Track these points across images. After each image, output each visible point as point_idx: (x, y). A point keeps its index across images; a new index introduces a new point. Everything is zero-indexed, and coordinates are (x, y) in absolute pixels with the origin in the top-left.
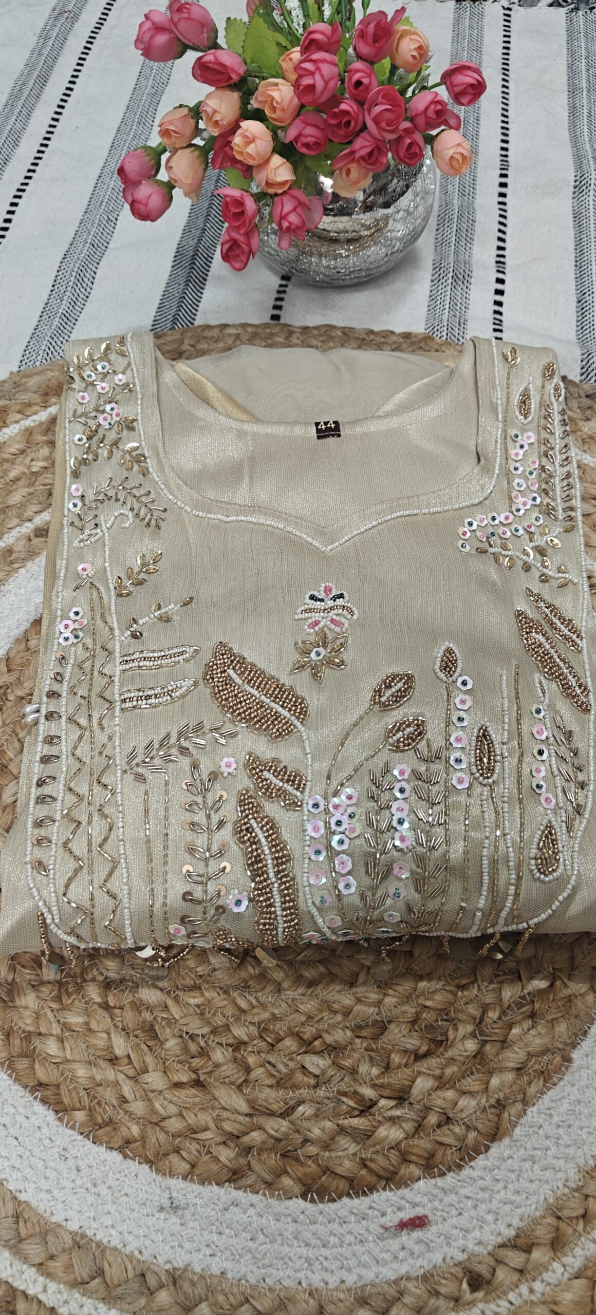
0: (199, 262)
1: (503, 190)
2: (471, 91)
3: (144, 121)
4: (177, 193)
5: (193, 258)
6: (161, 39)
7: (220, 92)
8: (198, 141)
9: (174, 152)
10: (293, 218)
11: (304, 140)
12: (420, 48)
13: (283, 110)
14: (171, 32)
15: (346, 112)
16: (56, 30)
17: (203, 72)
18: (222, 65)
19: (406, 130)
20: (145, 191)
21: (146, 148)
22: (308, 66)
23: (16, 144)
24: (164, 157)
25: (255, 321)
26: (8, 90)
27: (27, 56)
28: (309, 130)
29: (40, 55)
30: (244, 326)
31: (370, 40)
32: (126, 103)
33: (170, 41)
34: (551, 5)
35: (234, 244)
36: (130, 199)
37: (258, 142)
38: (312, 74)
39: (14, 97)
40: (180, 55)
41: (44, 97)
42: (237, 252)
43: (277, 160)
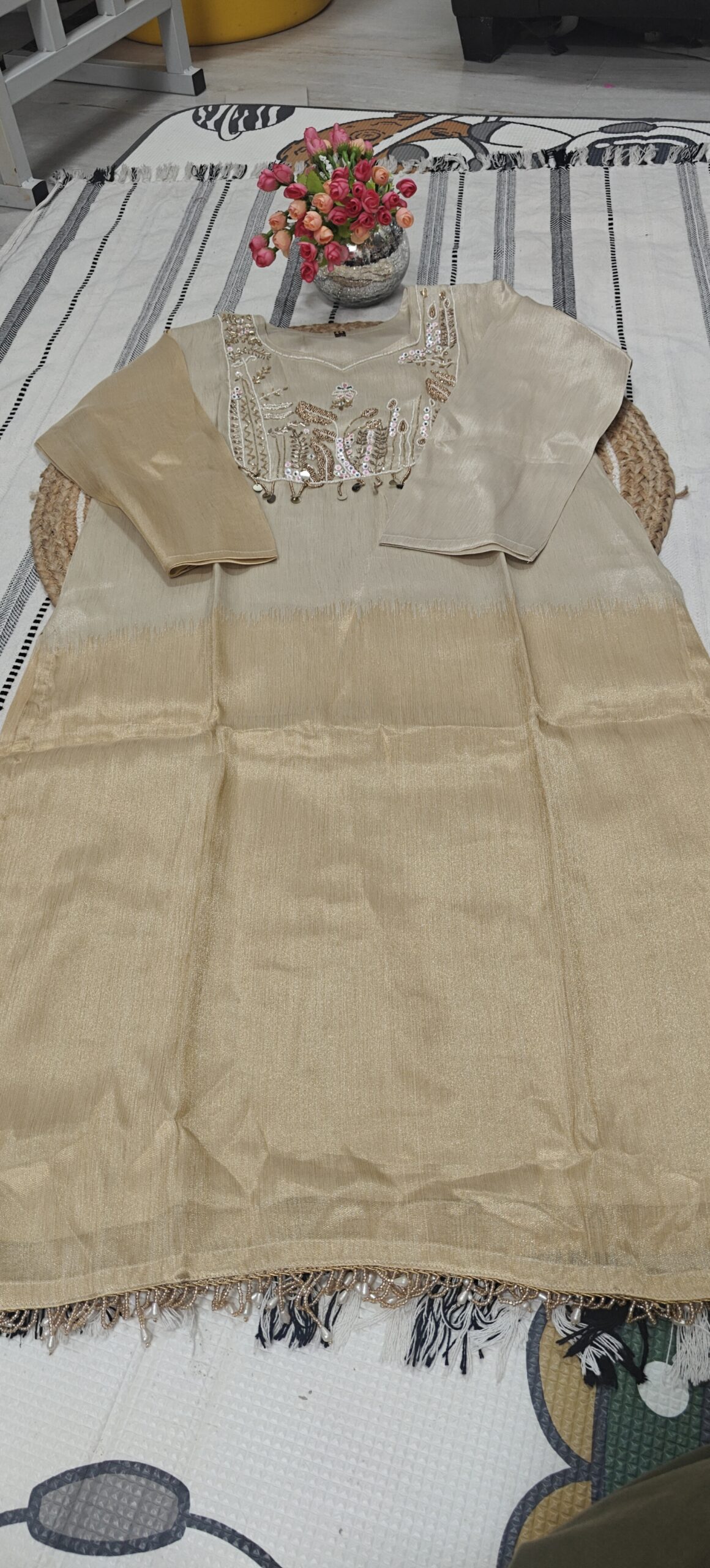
0: (288, 304)
1: (455, 259)
2: (409, 190)
3: (262, 217)
4: (279, 253)
5: (286, 302)
6: (269, 181)
7: (297, 201)
8: (287, 228)
9: (277, 231)
10: (334, 254)
11: (336, 218)
12: (384, 174)
13: (326, 206)
14: (274, 178)
15: (354, 203)
16: (195, 208)
17: (289, 193)
18: (298, 189)
19: (382, 209)
20: (263, 252)
21: (263, 234)
22: (335, 184)
23: (181, 262)
24: (271, 239)
25: (321, 323)
26: (172, 239)
27: (180, 221)
28: (338, 214)
29: (187, 220)
30: (315, 325)
31: (361, 170)
32: (241, 239)
33: (274, 182)
34: (489, 169)
35: (307, 268)
36: (256, 258)
37: (316, 220)
38: (336, 187)
39: (176, 242)
40: (278, 188)
41: (193, 240)
42: (309, 273)
43: (324, 228)
